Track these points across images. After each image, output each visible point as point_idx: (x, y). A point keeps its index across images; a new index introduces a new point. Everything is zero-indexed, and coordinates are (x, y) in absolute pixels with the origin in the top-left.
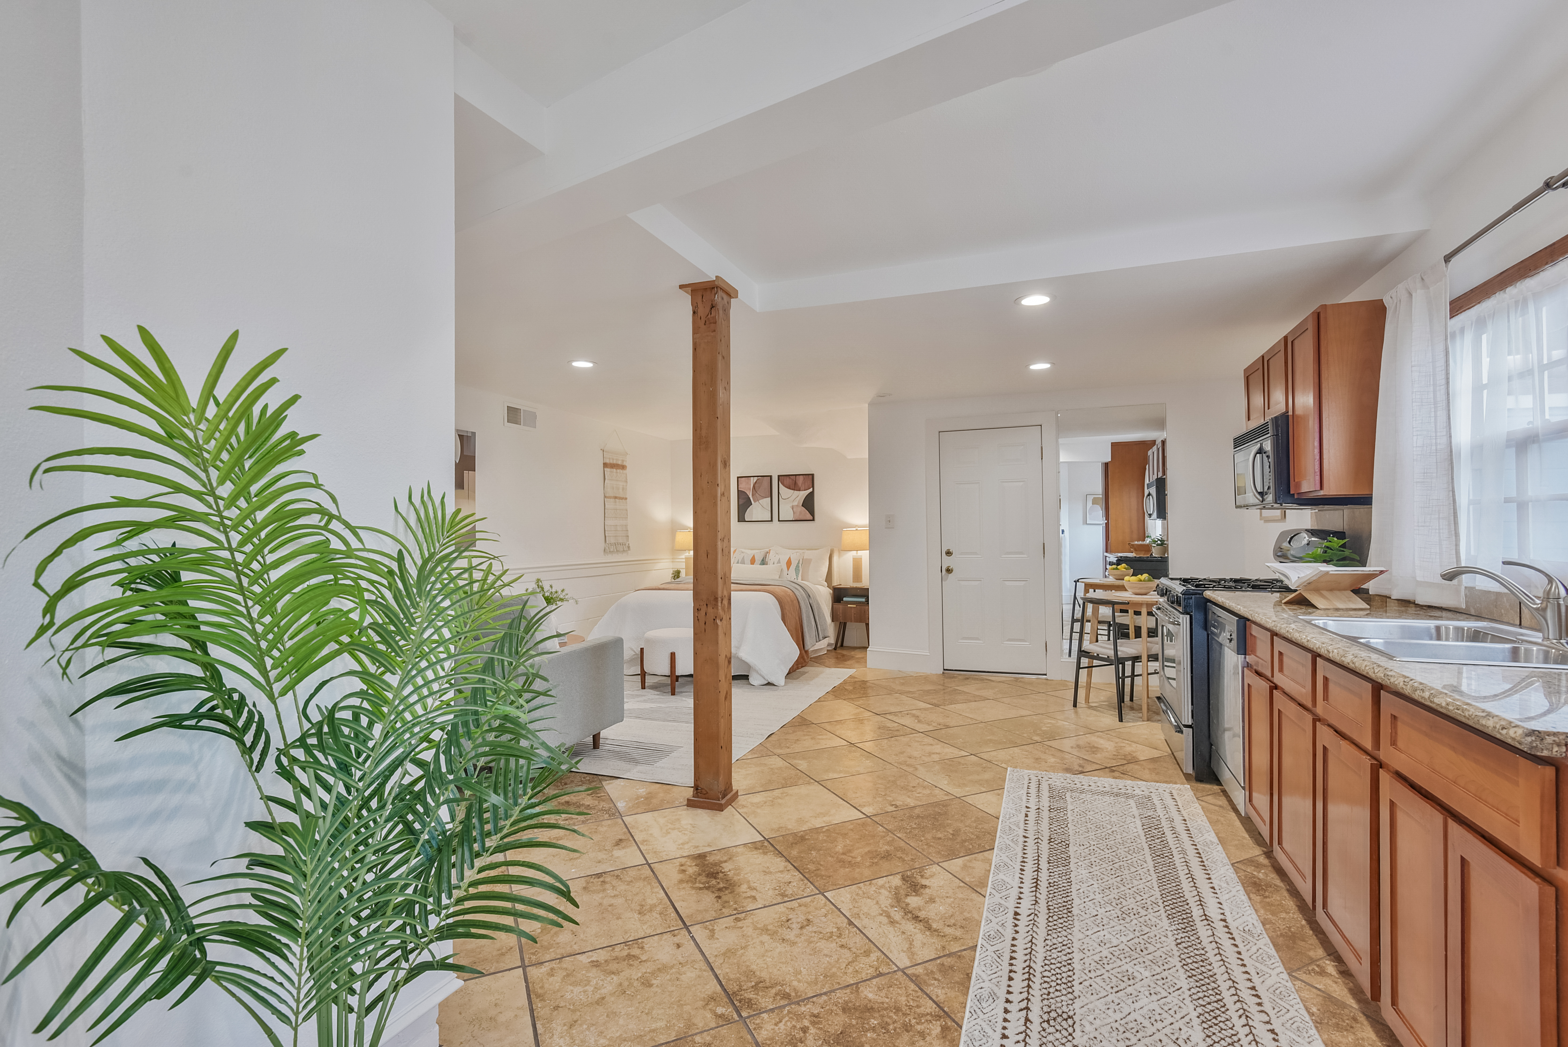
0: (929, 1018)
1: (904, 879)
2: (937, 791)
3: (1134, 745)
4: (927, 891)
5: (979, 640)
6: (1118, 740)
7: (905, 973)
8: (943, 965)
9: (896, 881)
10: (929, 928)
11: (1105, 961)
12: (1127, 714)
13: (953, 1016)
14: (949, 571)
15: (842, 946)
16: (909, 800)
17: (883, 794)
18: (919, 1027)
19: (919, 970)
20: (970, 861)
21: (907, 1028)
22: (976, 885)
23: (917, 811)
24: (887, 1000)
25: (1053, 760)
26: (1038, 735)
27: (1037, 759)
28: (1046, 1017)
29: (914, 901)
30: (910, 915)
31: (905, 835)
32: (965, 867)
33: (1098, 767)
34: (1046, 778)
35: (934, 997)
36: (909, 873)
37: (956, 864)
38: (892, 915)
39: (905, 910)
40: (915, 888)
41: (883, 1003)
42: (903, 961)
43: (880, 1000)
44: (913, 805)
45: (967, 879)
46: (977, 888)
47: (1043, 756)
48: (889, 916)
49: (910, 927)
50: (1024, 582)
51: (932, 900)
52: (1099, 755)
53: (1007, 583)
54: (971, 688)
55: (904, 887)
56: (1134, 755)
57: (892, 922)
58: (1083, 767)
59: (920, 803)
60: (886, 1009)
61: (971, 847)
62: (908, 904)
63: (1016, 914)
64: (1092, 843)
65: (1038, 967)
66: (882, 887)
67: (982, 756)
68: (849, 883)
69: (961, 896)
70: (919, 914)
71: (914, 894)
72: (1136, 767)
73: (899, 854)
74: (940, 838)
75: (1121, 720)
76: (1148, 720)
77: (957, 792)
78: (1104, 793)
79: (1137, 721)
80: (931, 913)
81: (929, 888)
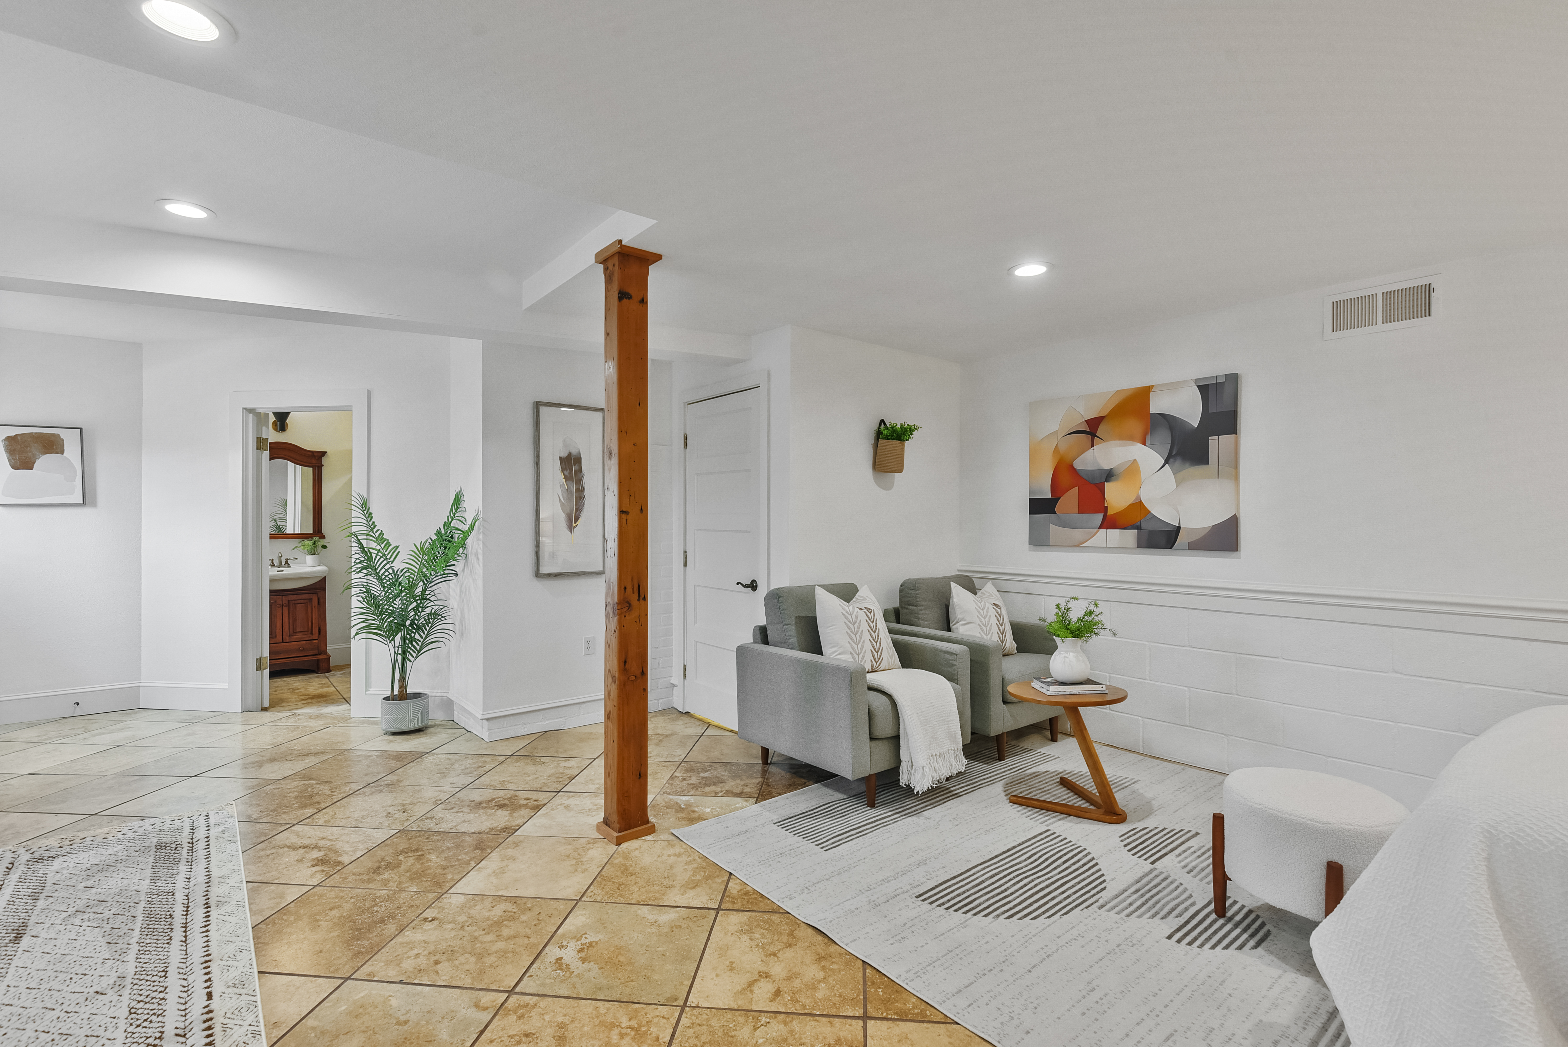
0: (262, 817)
1: (340, 863)
4: (309, 864)
7: (292, 824)
8: (265, 838)
9: (346, 859)
10: (289, 847)
13: (246, 823)
15: (349, 817)
16: (419, 936)
19: (282, 829)
20: (277, 904)
21: (273, 811)
23: (391, 928)
24: (294, 814)
29: (316, 854)
30: (312, 847)
31: (378, 895)
32: (282, 896)
35: (264, 824)
36: (338, 868)
37: (293, 894)
38: (327, 842)
39: (320, 847)
40: (321, 862)
42: (296, 828)
43: (299, 812)
44: (408, 933)
45: (273, 887)
46: (256, 887)
48: (329, 840)
49: (306, 842)
51: (300, 861)
55: (334, 858)
57: (323, 838)
59: (399, 939)
60: (292, 811)
62: (320, 851)
66: (355, 851)
68: (387, 842)
69: (273, 873)
70: (304, 850)
71: (321, 858)
73: (365, 877)
74: (331, 909)
80: (295, 855)
81: (309, 867)
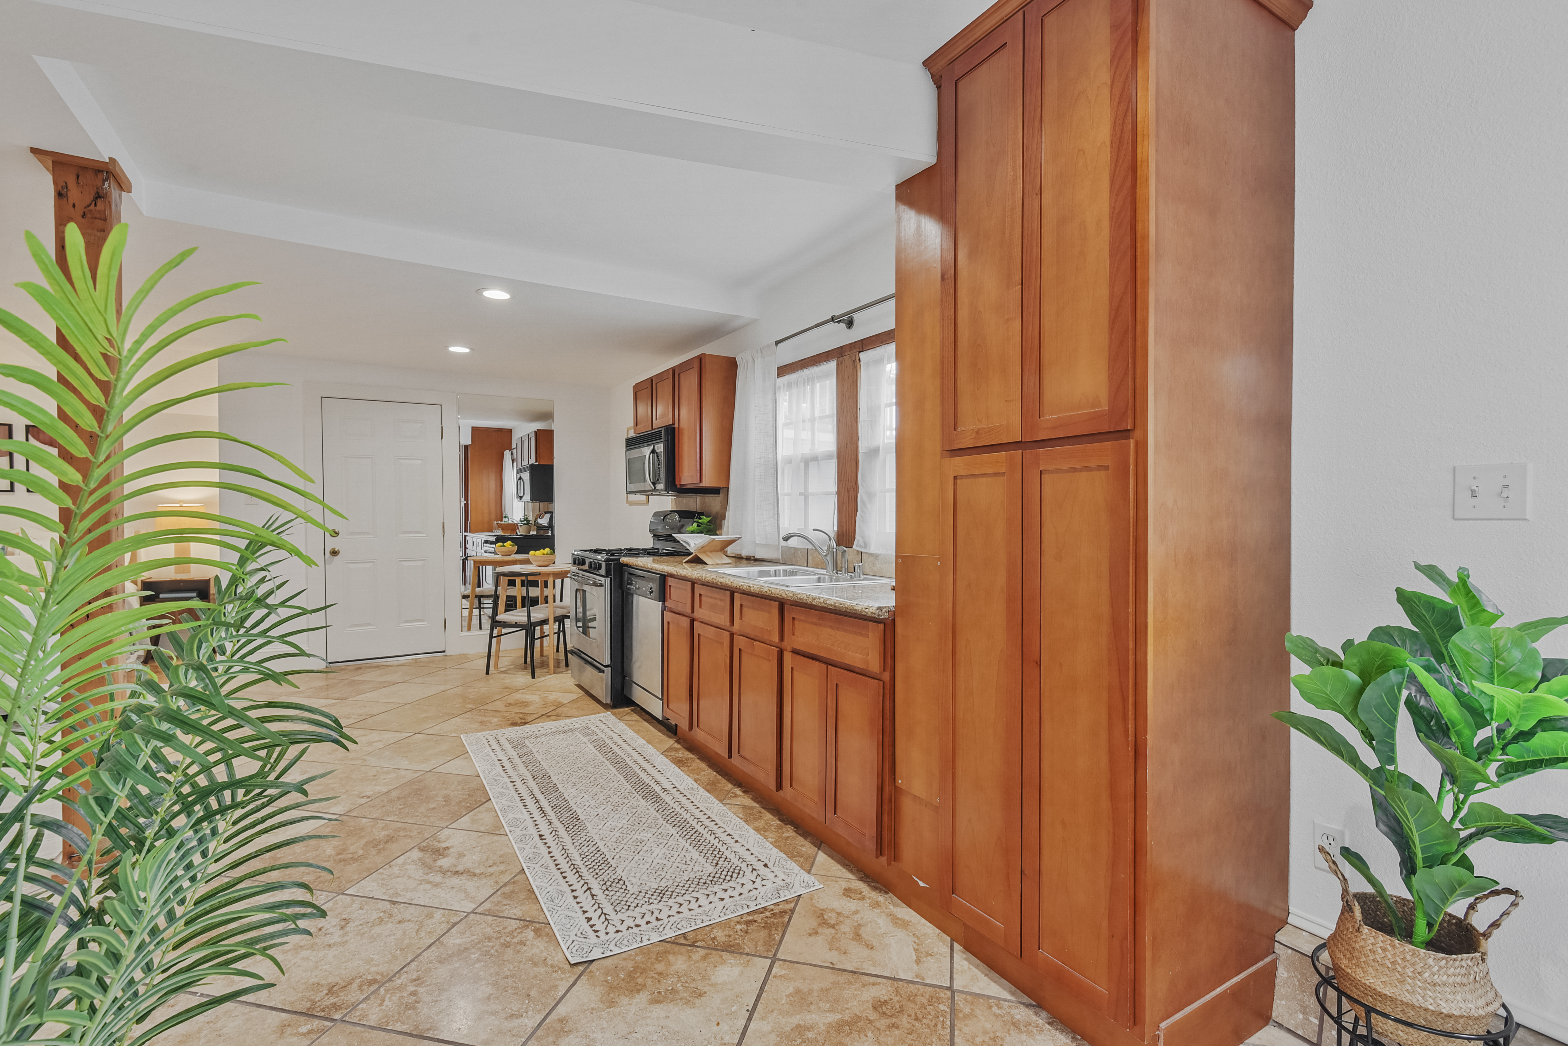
0: (519, 930)
1: (422, 850)
2: (403, 773)
3: (555, 694)
4: (451, 850)
5: (371, 625)
6: (539, 693)
7: (476, 913)
8: (504, 893)
9: (416, 854)
10: (475, 875)
11: (620, 839)
12: (538, 672)
13: (537, 920)
14: (334, 553)
15: (400, 922)
16: (378, 788)
17: (344, 791)
18: (516, 940)
19: (487, 905)
20: (476, 815)
21: (507, 945)
22: (493, 830)
23: (394, 794)
24: (475, 937)
25: (496, 720)
26: (469, 703)
27: (481, 722)
28: (604, 888)
29: (444, 862)
30: (449, 874)
31: (396, 817)
32: (473, 821)
33: (537, 716)
34: (500, 735)
35: (513, 917)
36: (424, 844)
37: (465, 822)
38: (432, 879)
39: (441, 872)
40: (440, 853)
41: (473, 941)
42: (469, 906)
43: (468, 940)
44: (385, 790)
45: (482, 829)
46: (496, 830)
47: (485, 719)
48: (429, 882)
49: (456, 881)
50: (423, 562)
51: (461, 855)
52: (531, 708)
53: (403, 563)
54: (371, 676)
55: (426, 856)
56: (559, 700)
57: (436, 885)
58: (524, 719)
59: (392, 787)
60: (479, 943)
61: (468, 805)
62: (441, 867)
63: (541, 836)
64: (567, 770)
65: (578, 862)
66: (404, 864)
67: (427, 731)
68: (365, 874)
69: (485, 842)
70: (457, 869)
71: (440, 857)
72: (565, 709)
73: (402, 833)
74: (434, 808)
75: (533, 677)
76: (554, 673)
77: (425, 767)
78: (553, 733)
79: (546, 676)
80: (467, 863)
81: (452, 847)
